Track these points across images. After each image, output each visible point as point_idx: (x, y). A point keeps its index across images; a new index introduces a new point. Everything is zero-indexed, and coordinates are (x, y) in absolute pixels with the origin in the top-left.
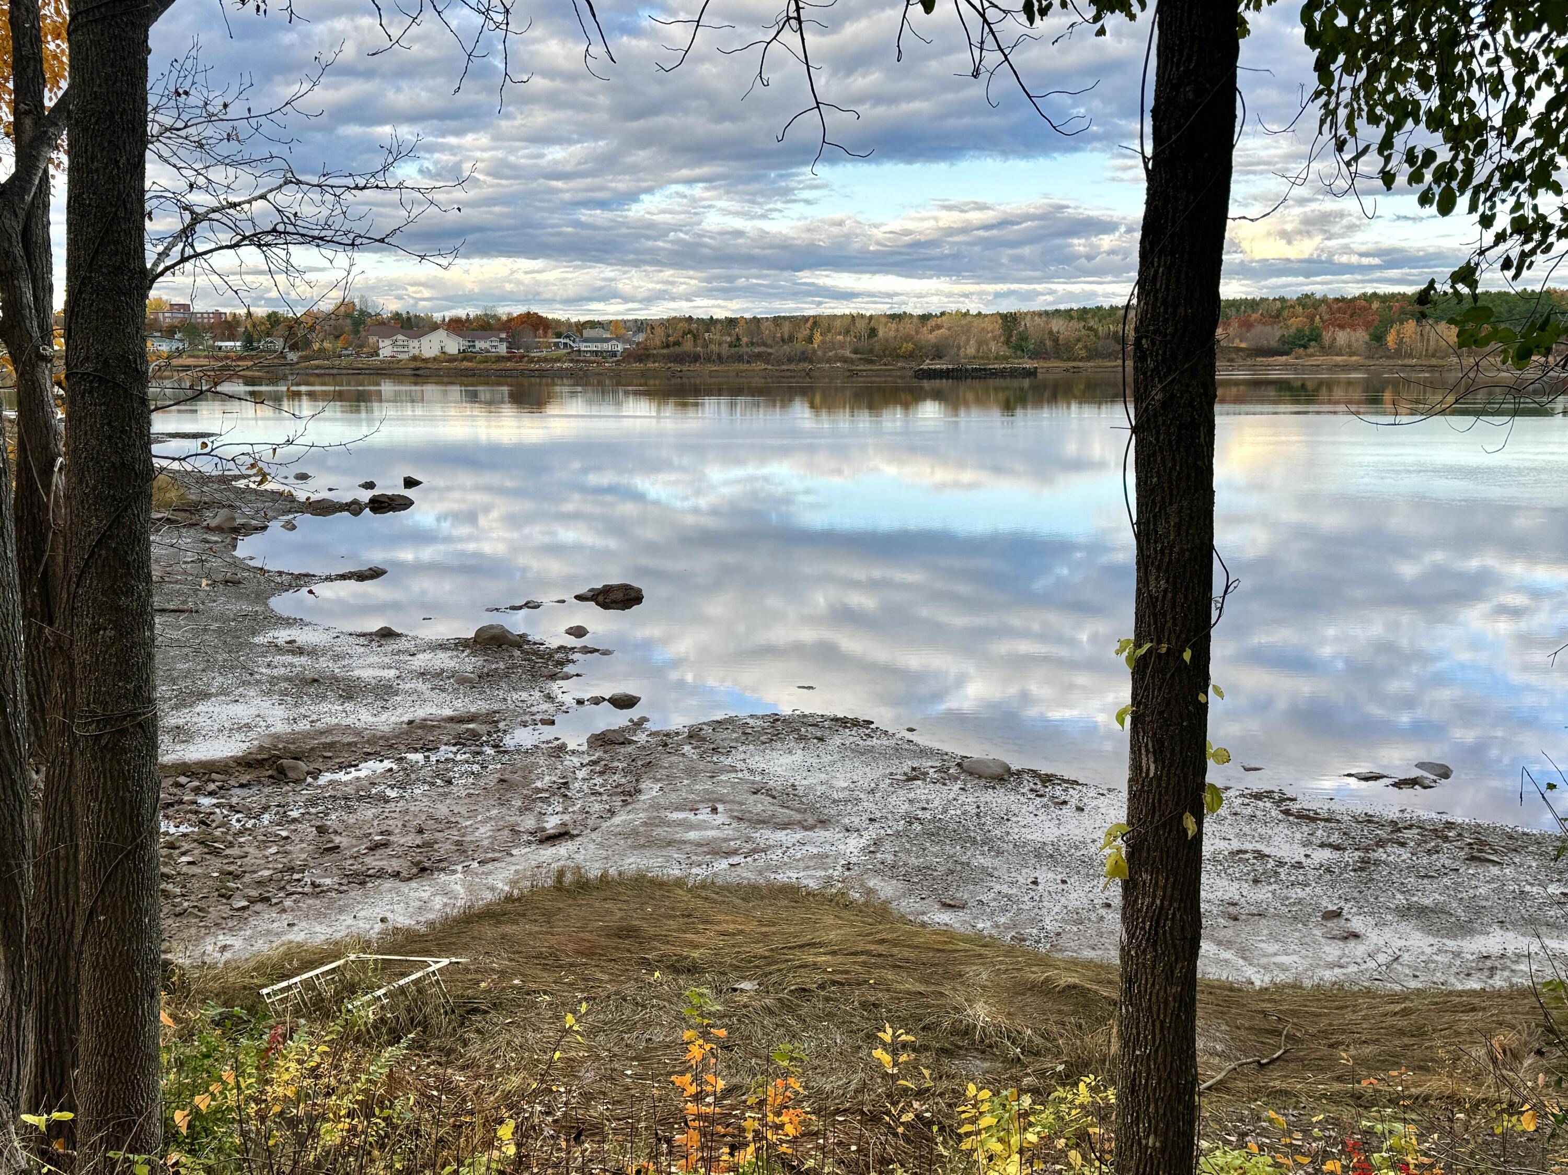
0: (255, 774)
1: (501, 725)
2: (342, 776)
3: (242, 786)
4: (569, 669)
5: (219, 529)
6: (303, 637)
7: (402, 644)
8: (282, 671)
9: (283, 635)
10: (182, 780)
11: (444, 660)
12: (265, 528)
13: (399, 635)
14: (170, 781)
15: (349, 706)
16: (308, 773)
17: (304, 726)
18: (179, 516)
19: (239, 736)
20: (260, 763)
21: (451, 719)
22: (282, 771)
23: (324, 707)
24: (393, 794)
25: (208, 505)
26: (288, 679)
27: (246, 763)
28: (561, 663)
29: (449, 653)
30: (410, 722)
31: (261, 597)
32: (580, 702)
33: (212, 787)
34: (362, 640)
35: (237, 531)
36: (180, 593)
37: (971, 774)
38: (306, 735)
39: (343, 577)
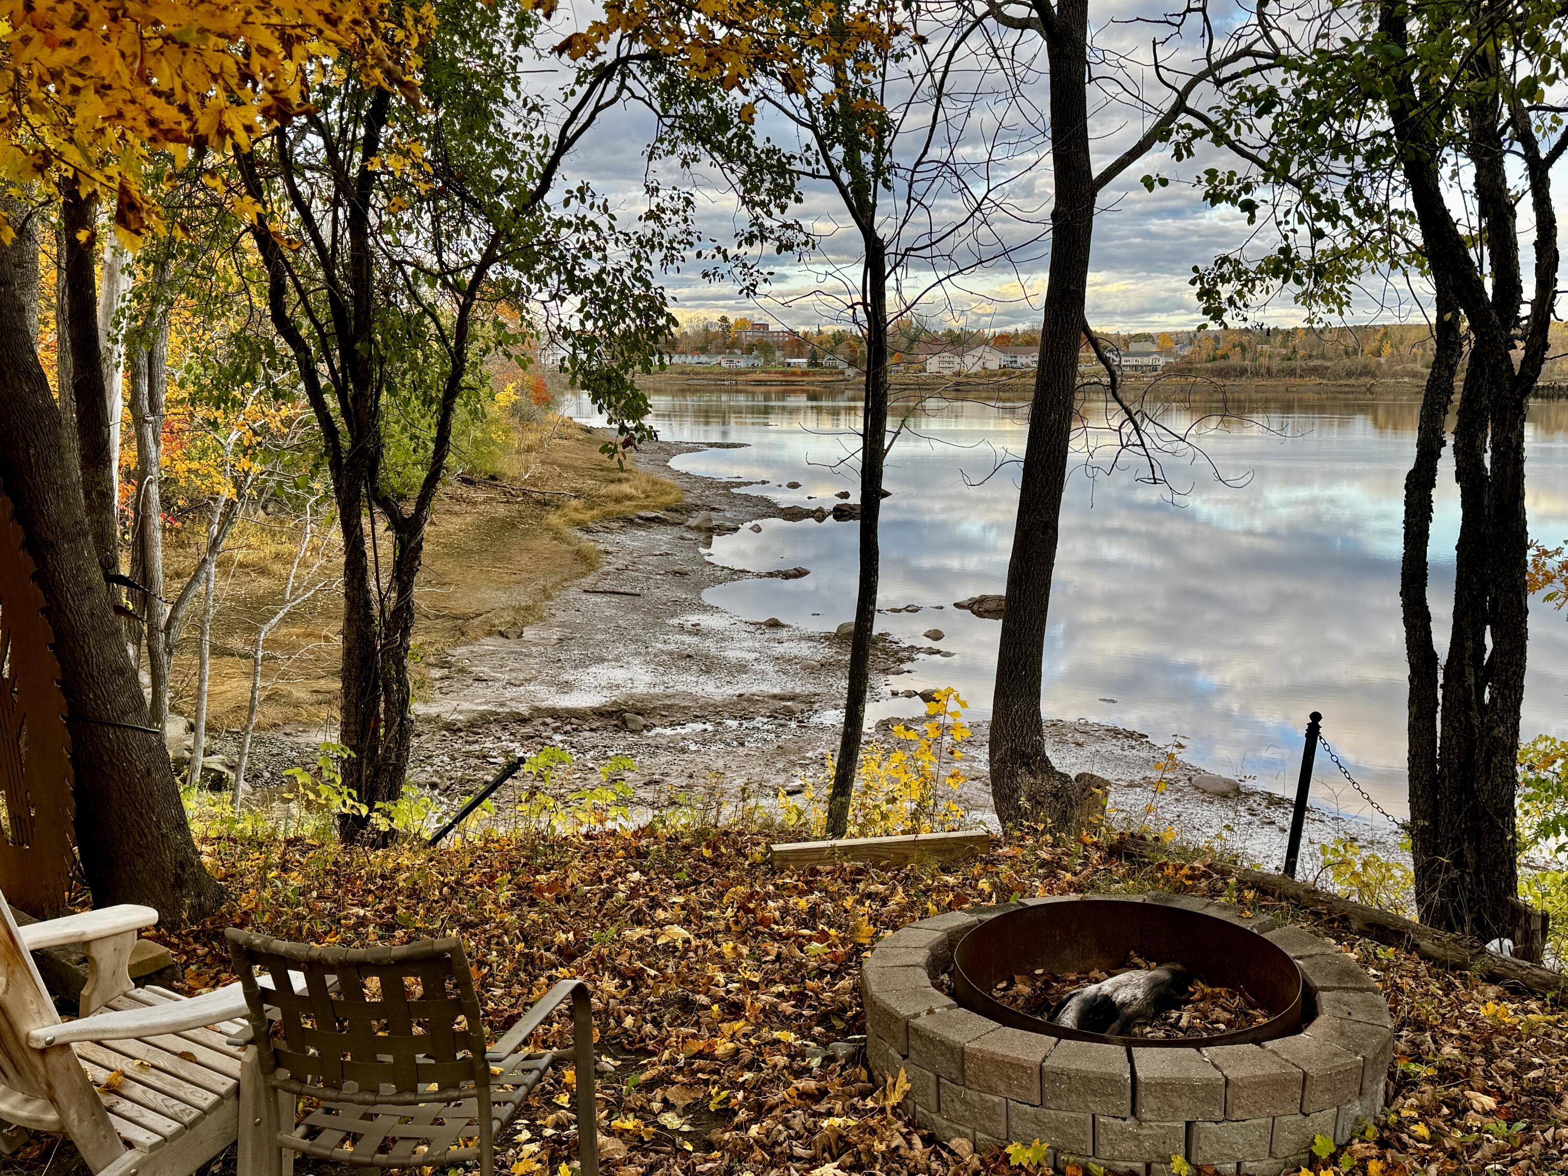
0: (606, 721)
1: (816, 707)
2: (669, 732)
3: (592, 730)
4: (906, 666)
5: (698, 529)
6: (706, 621)
7: (783, 634)
8: (673, 647)
9: (693, 619)
10: (549, 720)
11: (804, 650)
12: (736, 529)
13: (784, 626)
14: (540, 721)
15: (702, 679)
16: (645, 726)
17: (659, 690)
18: (669, 516)
19: (605, 692)
20: (610, 714)
21: (775, 697)
22: (624, 722)
23: (685, 677)
24: (693, 747)
25: (698, 508)
26: (671, 654)
27: (600, 713)
28: (901, 661)
29: (811, 644)
30: (740, 695)
31: (699, 587)
32: (895, 694)
33: (568, 728)
34: (752, 629)
35: (710, 532)
36: (636, 579)
37: (1197, 788)
38: (657, 697)
39: (771, 575)
